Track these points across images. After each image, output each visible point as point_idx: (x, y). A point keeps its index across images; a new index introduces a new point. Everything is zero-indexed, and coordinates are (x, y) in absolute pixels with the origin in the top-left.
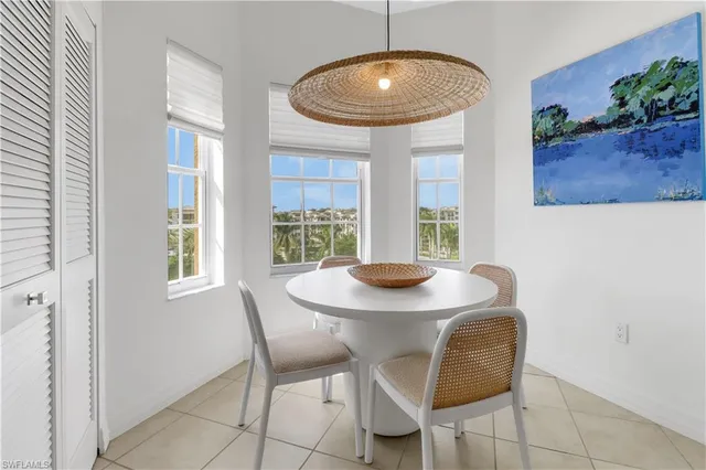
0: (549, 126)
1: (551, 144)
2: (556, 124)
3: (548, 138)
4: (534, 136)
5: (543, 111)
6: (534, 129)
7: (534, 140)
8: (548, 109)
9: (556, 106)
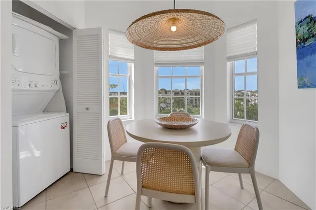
0: (305, 31)
1: (308, 43)
2: (309, 29)
3: (305, 40)
4: (297, 40)
5: (301, 22)
6: (297, 35)
7: (297, 42)
8: (305, 19)
9: (309, 16)
